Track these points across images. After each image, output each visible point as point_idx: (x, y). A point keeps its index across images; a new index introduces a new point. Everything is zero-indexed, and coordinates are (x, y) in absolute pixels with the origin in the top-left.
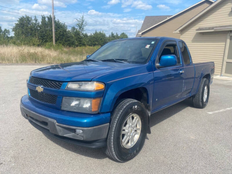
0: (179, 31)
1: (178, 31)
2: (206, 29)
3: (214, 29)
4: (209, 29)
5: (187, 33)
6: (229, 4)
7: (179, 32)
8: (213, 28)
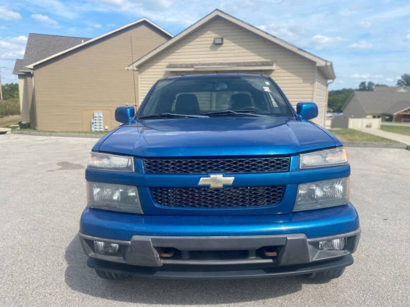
0: (137, 67)
1: (134, 67)
2: (181, 66)
3: (195, 67)
4: (187, 66)
5: (149, 70)
6: (209, 32)
7: (135, 69)
8: (192, 66)
